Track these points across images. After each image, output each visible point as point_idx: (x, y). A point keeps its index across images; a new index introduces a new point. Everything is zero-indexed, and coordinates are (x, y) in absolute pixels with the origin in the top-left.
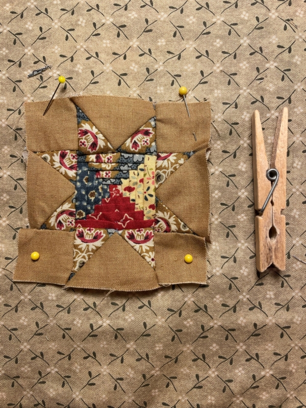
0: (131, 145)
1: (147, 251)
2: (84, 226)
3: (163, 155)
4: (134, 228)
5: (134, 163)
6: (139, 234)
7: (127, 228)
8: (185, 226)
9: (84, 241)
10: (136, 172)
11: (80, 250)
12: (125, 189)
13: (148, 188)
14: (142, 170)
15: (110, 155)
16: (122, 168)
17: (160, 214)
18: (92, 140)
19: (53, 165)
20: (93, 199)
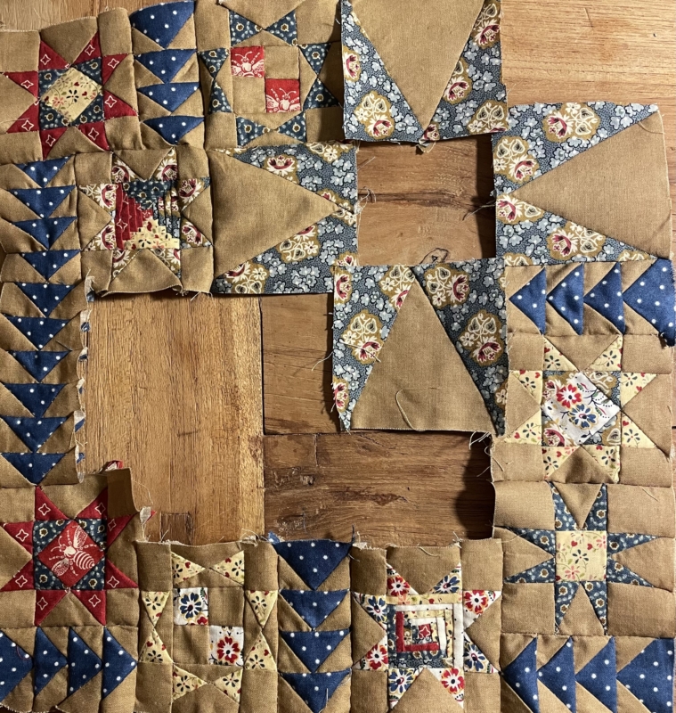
0: (187, 226)
1: (96, 244)
2: (117, 191)
3: (178, 253)
4: (116, 233)
5: (172, 230)
6: (111, 237)
7: (117, 227)
9: (103, 192)
11: (96, 188)
12: (149, 223)
13: (149, 243)
15: (177, 207)
16: (168, 219)
17: (127, 253)
18: (188, 192)
19: (165, 159)
20: (140, 195)
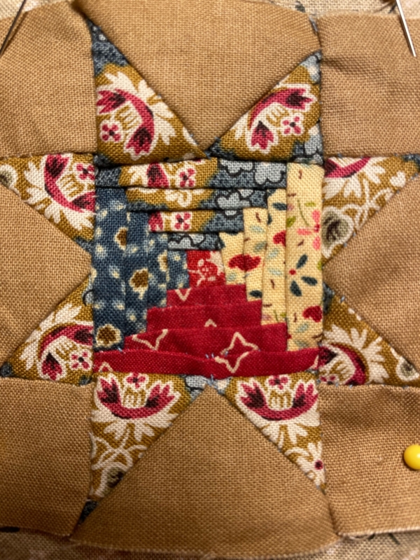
0: (249, 135)
1: (302, 442)
2: (120, 368)
3: (343, 163)
4: (261, 373)
5: (258, 188)
6: (280, 392)
7: (244, 373)
8: (409, 366)
9: (121, 413)
10: (263, 213)
11: (110, 438)
12: (232, 264)
13: (303, 260)
14: (280, 207)
15: (187, 166)
16: (222, 202)
17: (337, 334)
18: (137, 121)
19: (26, 196)
20: (141, 291)
